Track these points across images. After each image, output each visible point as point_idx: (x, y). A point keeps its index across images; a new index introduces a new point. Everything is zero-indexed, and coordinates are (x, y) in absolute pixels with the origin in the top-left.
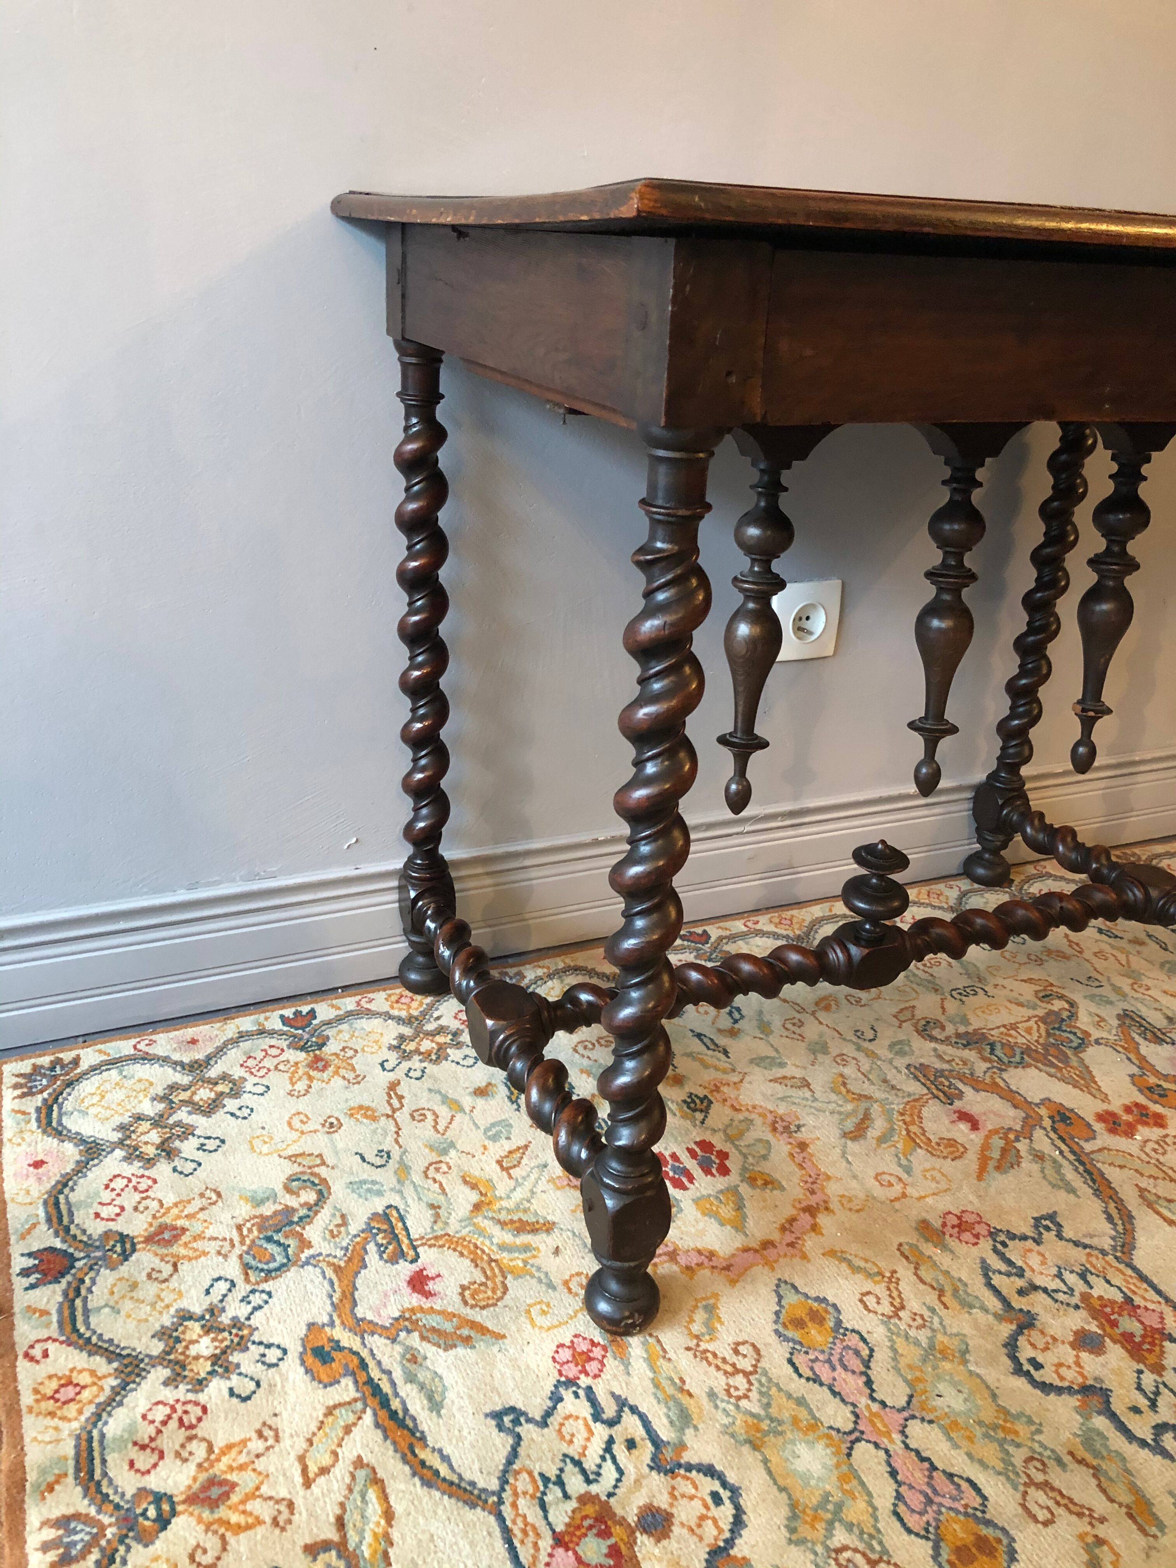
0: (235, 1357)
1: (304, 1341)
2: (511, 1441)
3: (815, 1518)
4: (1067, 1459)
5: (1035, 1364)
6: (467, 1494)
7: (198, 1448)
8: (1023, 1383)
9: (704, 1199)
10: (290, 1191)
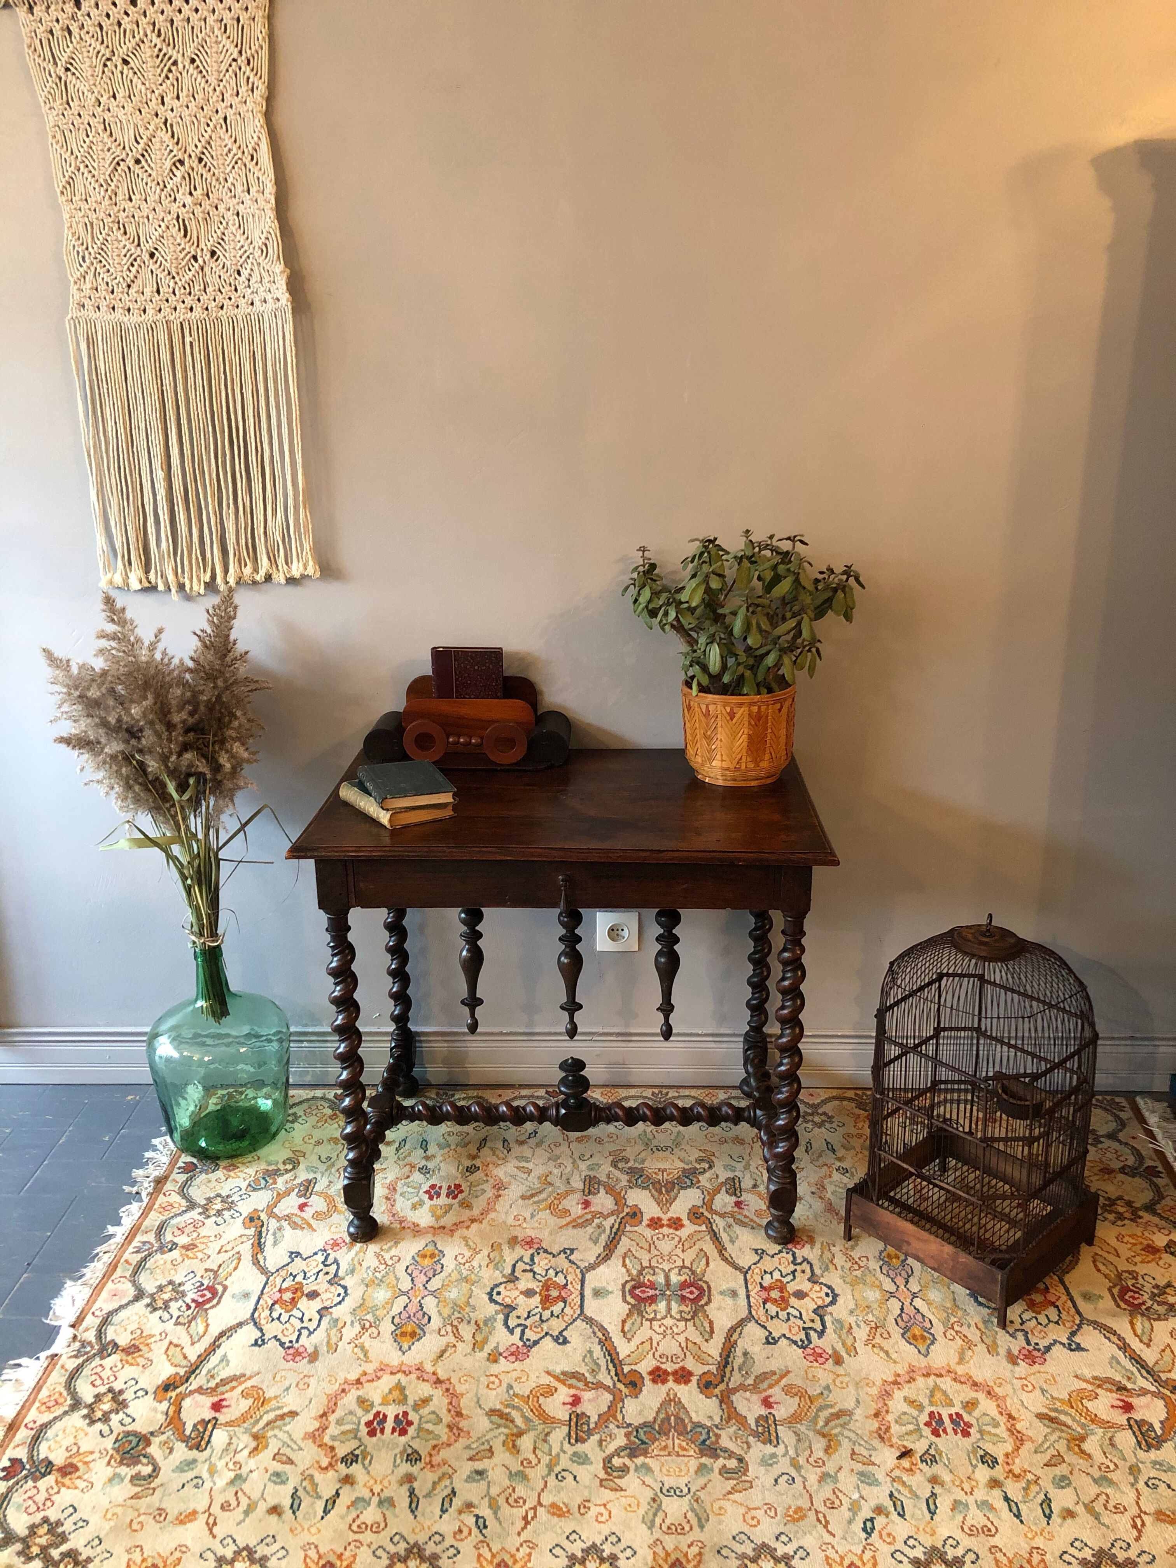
0: (225, 1212)
1: (250, 1213)
2: (290, 1261)
3: (365, 1310)
5: (499, 1293)
6: (263, 1270)
7: (195, 1235)
8: (486, 1297)
9: (436, 1206)
10: (284, 1163)
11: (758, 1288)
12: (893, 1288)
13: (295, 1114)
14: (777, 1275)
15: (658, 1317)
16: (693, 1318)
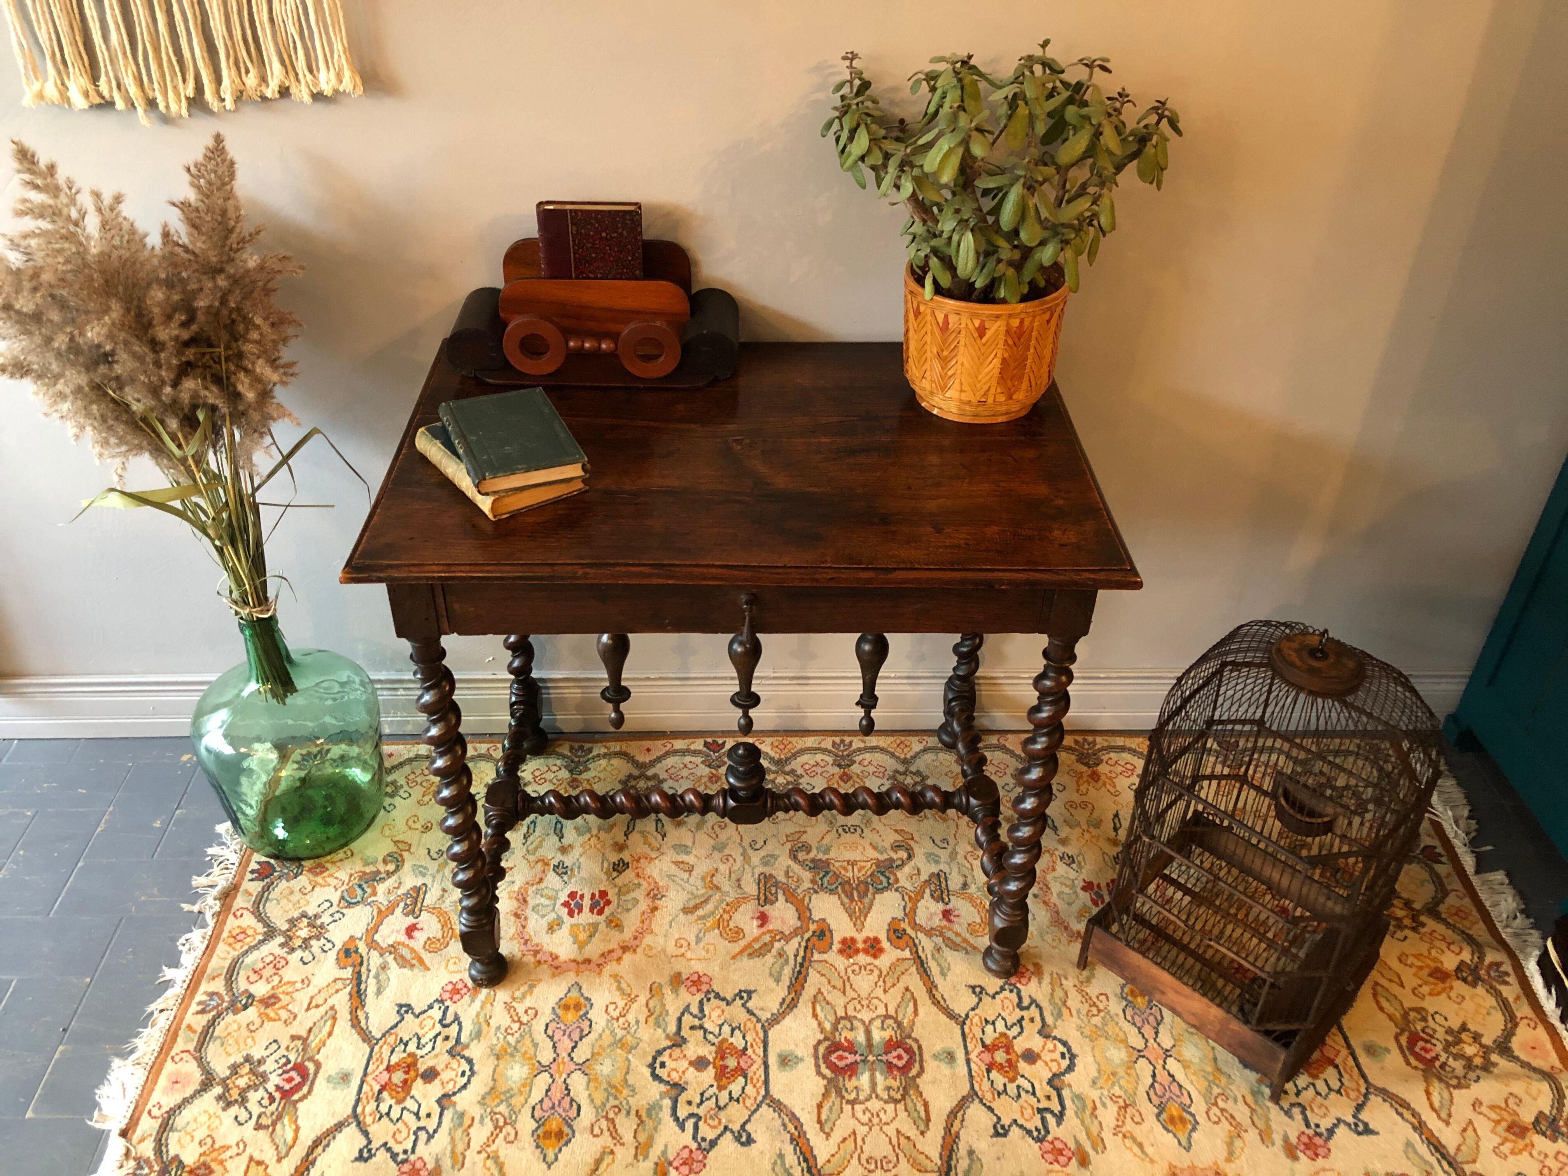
0: (313, 942)
1: (345, 943)
2: (398, 1019)
3: (497, 1097)
4: (633, 1112)
5: (663, 1065)
6: (365, 1036)
7: (276, 979)
8: (647, 1072)
9: (577, 925)
10: (385, 862)
11: (980, 1048)
12: (1139, 1043)
13: (394, 783)
14: (1000, 1026)
15: (862, 1098)
16: (903, 1097)
